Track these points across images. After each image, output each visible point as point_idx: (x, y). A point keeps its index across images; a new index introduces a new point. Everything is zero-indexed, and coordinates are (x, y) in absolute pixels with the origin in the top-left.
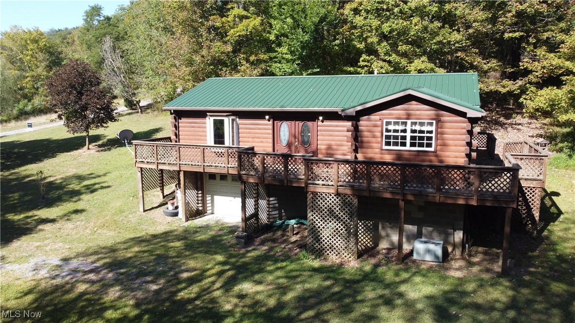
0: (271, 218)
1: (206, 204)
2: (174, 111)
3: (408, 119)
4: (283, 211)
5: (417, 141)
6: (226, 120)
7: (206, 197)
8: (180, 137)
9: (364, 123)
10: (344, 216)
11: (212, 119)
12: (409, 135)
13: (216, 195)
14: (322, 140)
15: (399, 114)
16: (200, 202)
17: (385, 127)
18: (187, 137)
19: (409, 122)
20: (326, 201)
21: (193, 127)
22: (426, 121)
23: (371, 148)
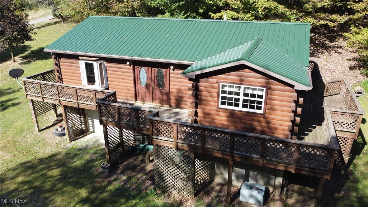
1: (89, 125)
2: (53, 53)
3: (241, 84)
4: (145, 136)
5: (249, 104)
6: (95, 64)
7: (88, 120)
9: (202, 84)
11: (83, 62)
12: (241, 97)
13: (95, 119)
15: (233, 80)
16: (83, 124)
17: (221, 89)
18: (67, 73)
19: (242, 87)
22: (257, 88)
23: (209, 105)
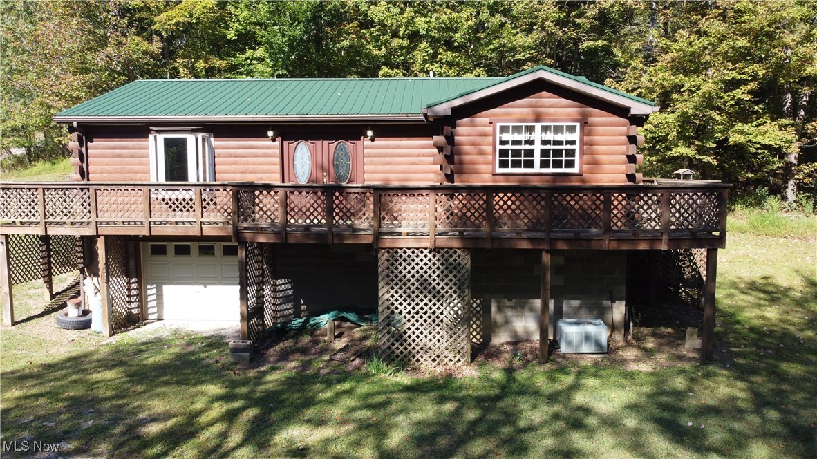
0: (279, 317)
1: (147, 302)
2: (78, 123)
3: (537, 121)
4: (302, 302)
5: (551, 158)
6: (190, 139)
7: (146, 290)
8: (90, 175)
9: (465, 131)
10: (447, 288)
11: (161, 138)
12: (537, 148)
13: (166, 284)
14: (372, 173)
15: (521, 114)
16: (133, 299)
17: (498, 135)
19: (538, 126)
20: (413, 264)
21: (119, 156)
22: (565, 124)
23: (476, 172)
